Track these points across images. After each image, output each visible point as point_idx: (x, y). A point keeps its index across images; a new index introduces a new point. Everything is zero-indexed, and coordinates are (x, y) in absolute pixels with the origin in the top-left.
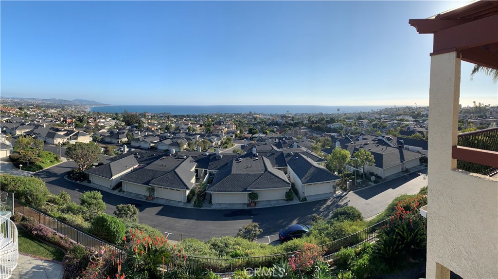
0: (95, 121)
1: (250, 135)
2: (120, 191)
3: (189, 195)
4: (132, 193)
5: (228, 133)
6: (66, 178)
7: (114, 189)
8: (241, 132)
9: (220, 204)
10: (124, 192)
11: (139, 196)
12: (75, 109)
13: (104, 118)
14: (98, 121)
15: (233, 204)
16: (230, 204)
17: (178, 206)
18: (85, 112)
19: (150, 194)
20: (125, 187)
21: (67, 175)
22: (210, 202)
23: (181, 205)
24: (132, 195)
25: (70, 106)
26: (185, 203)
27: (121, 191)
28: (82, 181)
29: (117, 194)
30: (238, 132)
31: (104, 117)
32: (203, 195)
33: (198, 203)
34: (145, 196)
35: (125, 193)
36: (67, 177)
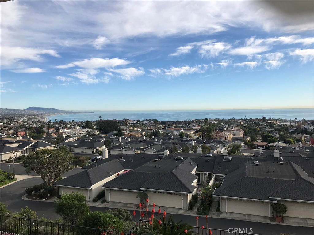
0: (58, 131)
1: (265, 144)
2: (102, 203)
3: (190, 201)
4: (119, 203)
5: (234, 140)
6: (25, 198)
7: (95, 201)
8: (253, 139)
9: (231, 213)
10: (108, 202)
11: (128, 205)
12: (29, 119)
13: (69, 128)
14: (61, 131)
15: (249, 215)
16: (244, 215)
17: (178, 214)
18: (43, 122)
19: (141, 201)
20: (110, 197)
21: (27, 194)
22: (218, 210)
23: (181, 212)
24: (119, 205)
25: (22, 116)
26: (186, 210)
27: (104, 201)
28: (48, 198)
29: (99, 206)
30: (249, 139)
31: (69, 126)
32: (209, 201)
33: (203, 210)
34: (136, 205)
35: (110, 204)
36: (27, 197)
